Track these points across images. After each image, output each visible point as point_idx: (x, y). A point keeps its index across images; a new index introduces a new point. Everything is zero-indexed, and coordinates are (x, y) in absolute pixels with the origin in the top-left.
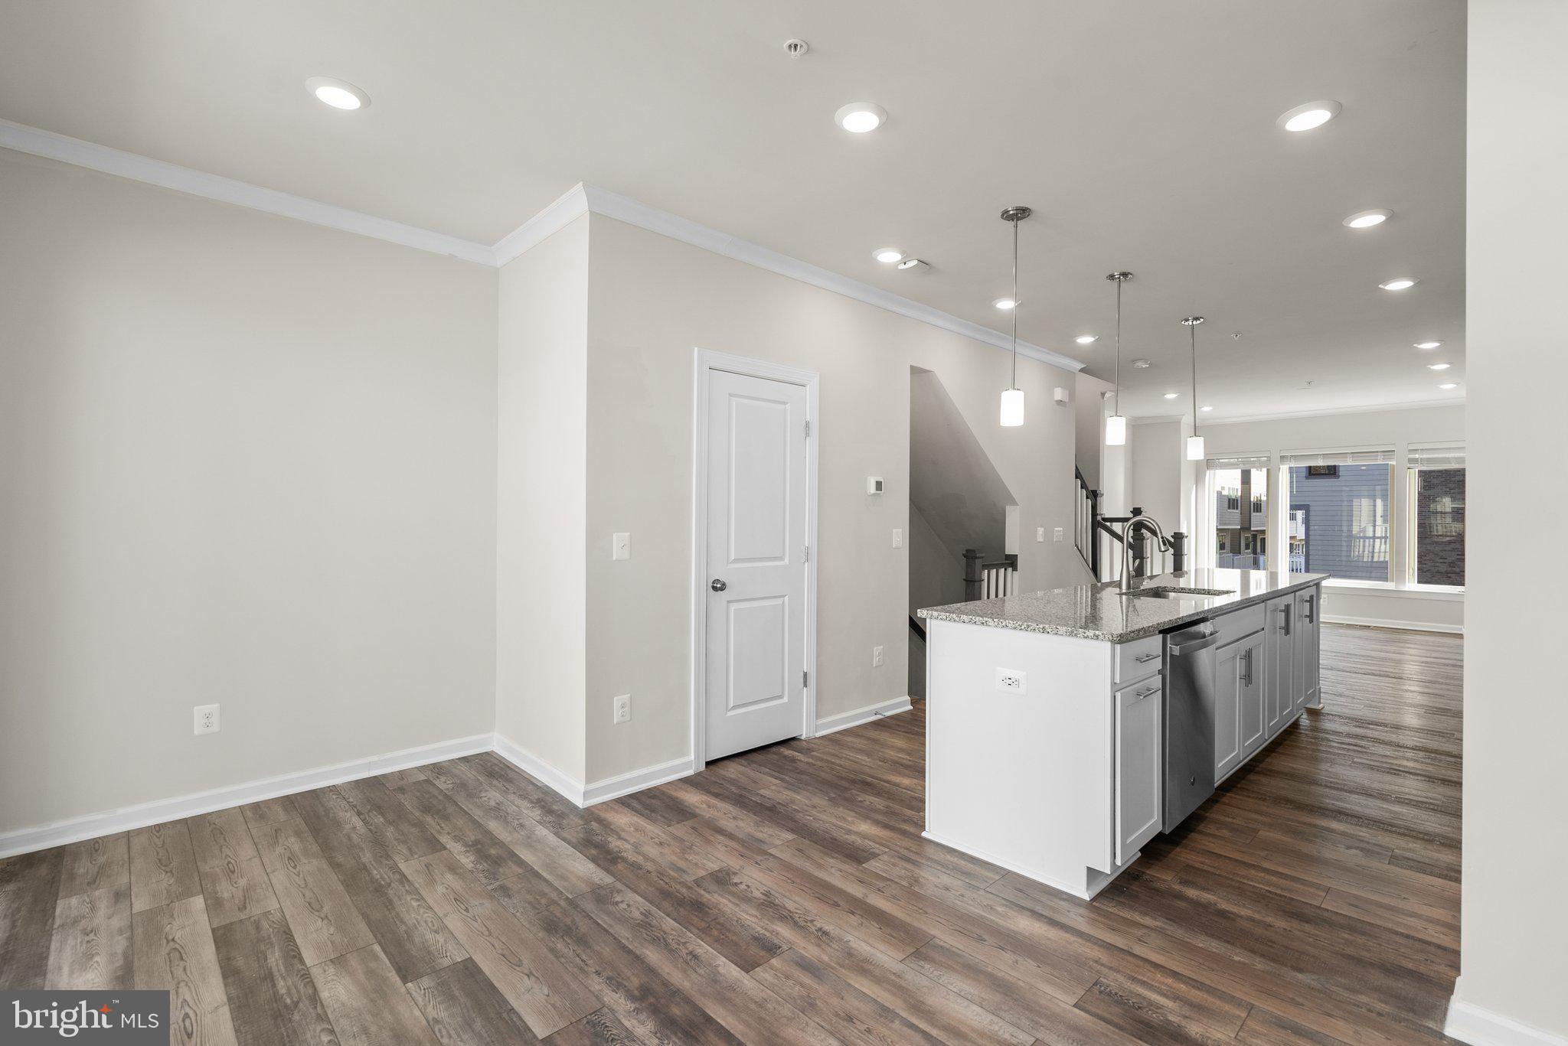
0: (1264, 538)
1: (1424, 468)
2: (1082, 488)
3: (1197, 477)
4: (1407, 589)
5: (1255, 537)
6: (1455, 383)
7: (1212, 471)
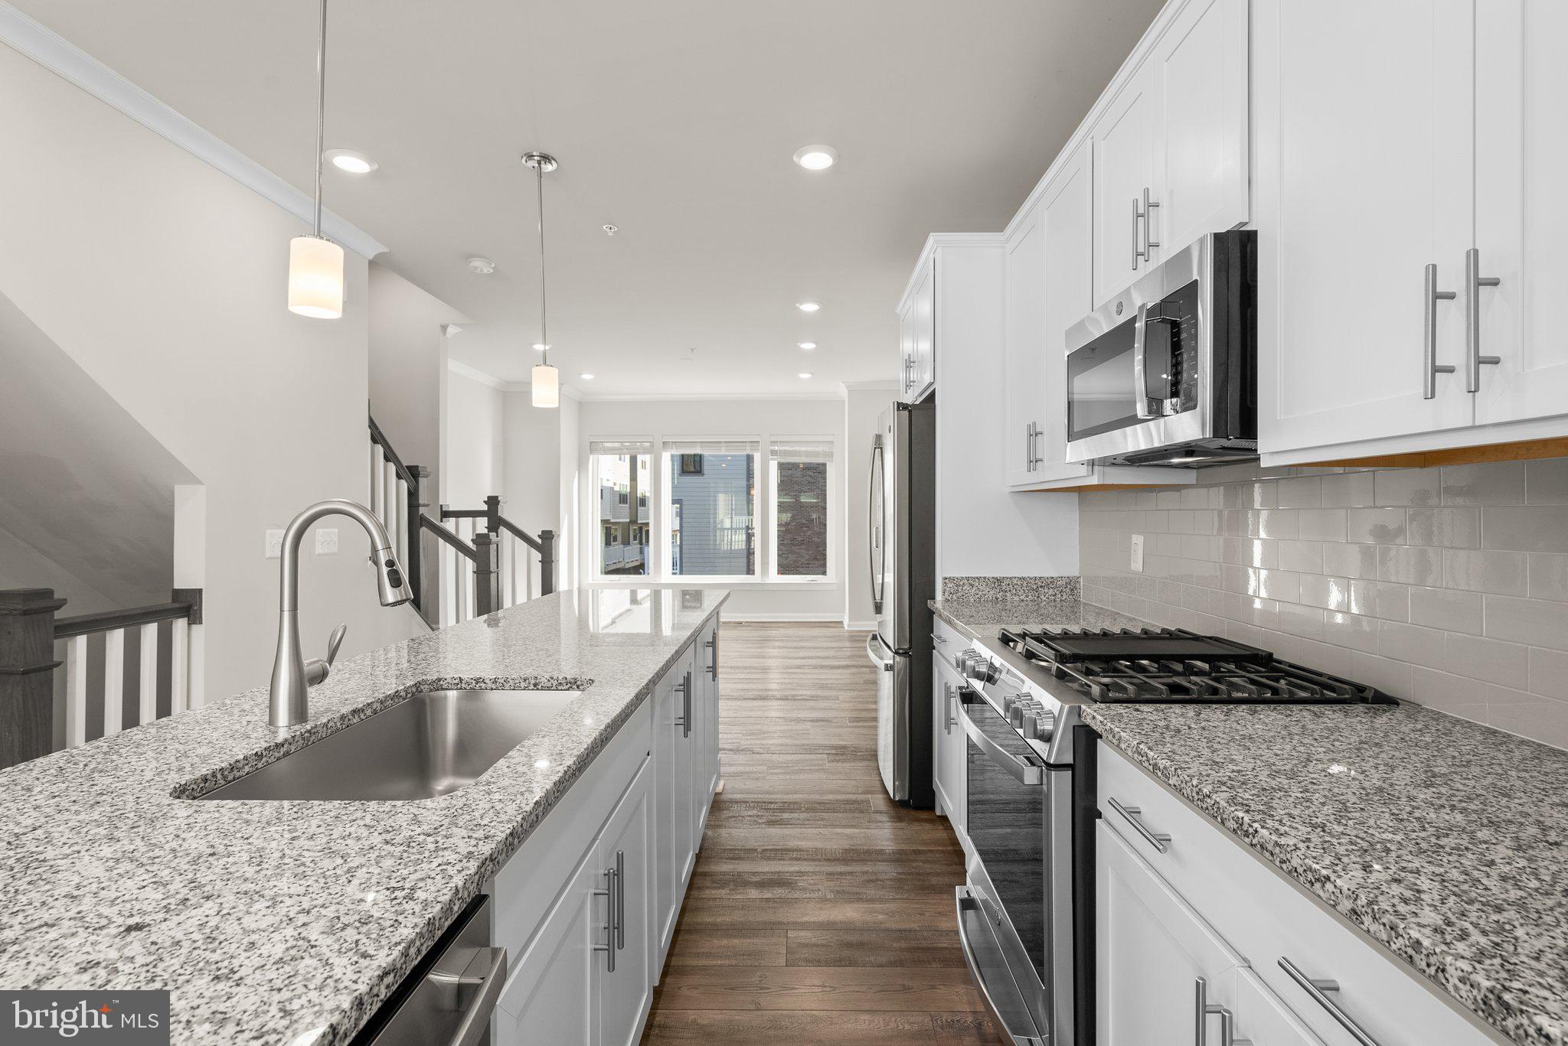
0: (648, 530)
1: (783, 460)
2: (387, 459)
3: (579, 464)
4: (770, 582)
5: (641, 529)
6: (811, 373)
7: (596, 456)
